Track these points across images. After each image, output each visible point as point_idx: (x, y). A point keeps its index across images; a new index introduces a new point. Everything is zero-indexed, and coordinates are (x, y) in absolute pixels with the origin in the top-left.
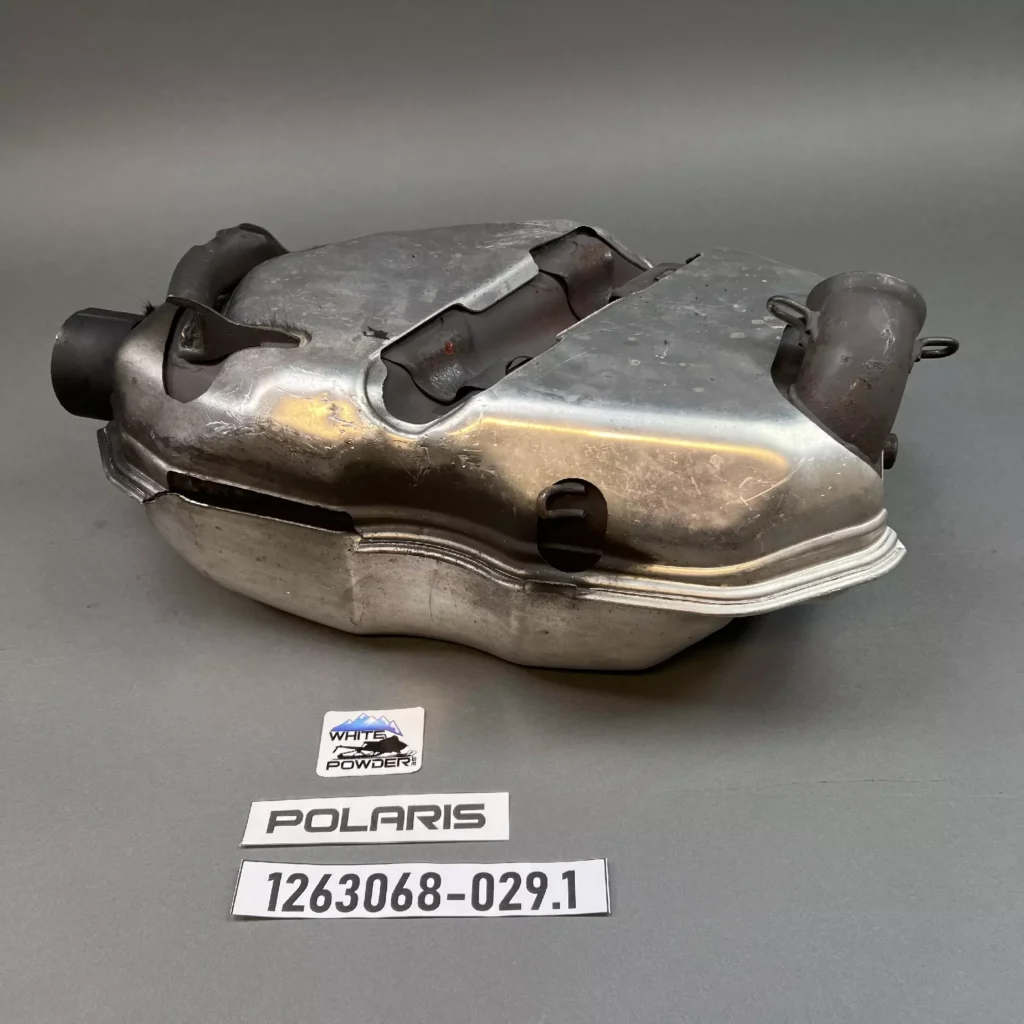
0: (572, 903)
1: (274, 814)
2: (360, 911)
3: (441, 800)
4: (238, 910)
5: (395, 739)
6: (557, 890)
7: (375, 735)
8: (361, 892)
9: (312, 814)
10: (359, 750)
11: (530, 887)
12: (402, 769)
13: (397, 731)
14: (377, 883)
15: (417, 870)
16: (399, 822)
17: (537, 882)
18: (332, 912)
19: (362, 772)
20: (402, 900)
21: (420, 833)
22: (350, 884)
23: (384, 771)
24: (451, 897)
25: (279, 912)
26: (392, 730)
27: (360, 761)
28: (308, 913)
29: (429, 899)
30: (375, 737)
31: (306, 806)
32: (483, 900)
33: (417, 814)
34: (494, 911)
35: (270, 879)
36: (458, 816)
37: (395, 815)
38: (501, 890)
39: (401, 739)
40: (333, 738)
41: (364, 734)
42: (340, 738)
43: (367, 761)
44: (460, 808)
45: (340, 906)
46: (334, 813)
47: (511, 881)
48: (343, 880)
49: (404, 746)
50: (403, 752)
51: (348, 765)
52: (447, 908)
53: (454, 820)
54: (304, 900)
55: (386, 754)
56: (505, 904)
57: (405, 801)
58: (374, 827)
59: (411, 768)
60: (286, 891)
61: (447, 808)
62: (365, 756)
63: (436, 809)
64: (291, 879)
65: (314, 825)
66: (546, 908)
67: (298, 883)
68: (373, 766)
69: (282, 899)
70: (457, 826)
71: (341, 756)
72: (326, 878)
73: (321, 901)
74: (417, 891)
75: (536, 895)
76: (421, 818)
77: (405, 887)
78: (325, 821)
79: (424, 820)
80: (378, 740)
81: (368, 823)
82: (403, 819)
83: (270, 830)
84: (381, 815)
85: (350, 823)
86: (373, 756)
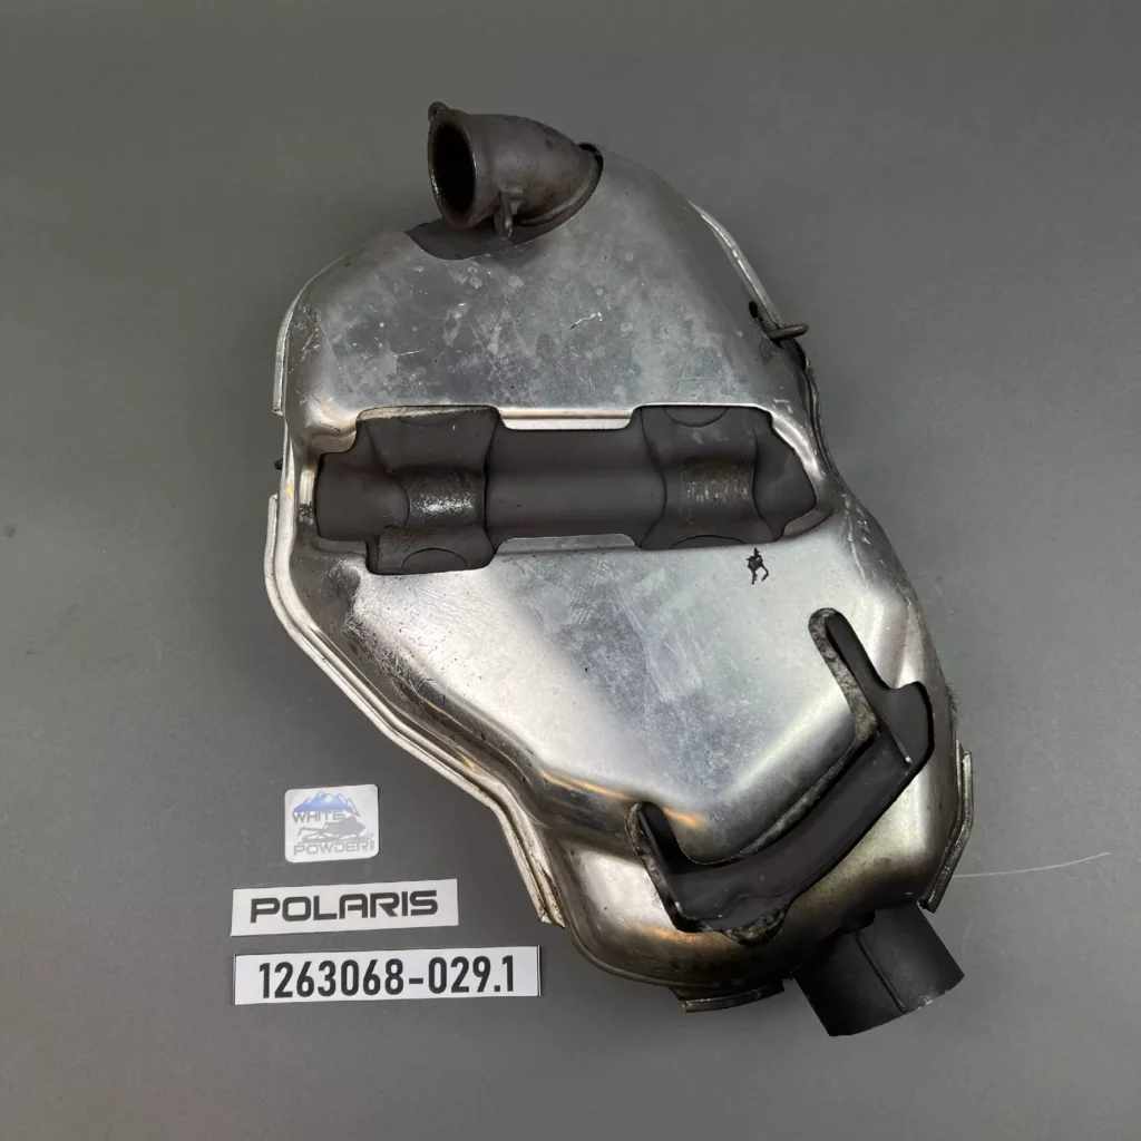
0: (510, 987)
1: (255, 902)
2: (339, 995)
3: (399, 887)
4: (239, 1001)
5: (353, 819)
6: (498, 975)
8: (337, 977)
9: (287, 902)
10: (321, 831)
11: (476, 971)
12: (362, 853)
13: (354, 811)
14: (350, 969)
15: (383, 957)
16: (363, 908)
17: (482, 967)
18: (316, 997)
19: (327, 857)
20: (372, 985)
21: (382, 921)
22: (327, 970)
24: (413, 981)
25: (272, 999)
26: (349, 809)
27: (323, 844)
28: (296, 998)
29: (394, 984)
31: (281, 893)
32: (438, 984)
33: (379, 901)
34: (448, 993)
35: (261, 970)
36: (415, 903)
37: (359, 902)
38: (453, 974)
39: (358, 819)
40: (296, 820)
42: (302, 819)
43: (329, 844)
44: (415, 894)
45: (321, 990)
46: (305, 900)
47: (460, 966)
48: (322, 967)
49: (361, 827)
50: (362, 834)
51: (313, 849)
52: (410, 992)
53: (411, 907)
54: (291, 986)
55: (347, 837)
56: (456, 988)
57: (368, 889)
58: (342, 915)
59: (370, 853)
60: (276, 979)
61: (405, 894)
63: (394, 896)
64: (278, 969)
65: (291, 913)
66: (489, 992)
67: (284, 971)
68: (336, 850)
69: (273, 988)
70: (414, 913)
72: (307, 965)
73: (305, 986)
74: (383, 977)
75: (480, 978)
76: (382, 905)
77: (373, 973)
78: (297, 909)
79: (384, 907)
81: (337, 911)
82: (367, 906)
83: (253, 920)
84: (348, 903)
85: (322, 911)
86: (335, 839)
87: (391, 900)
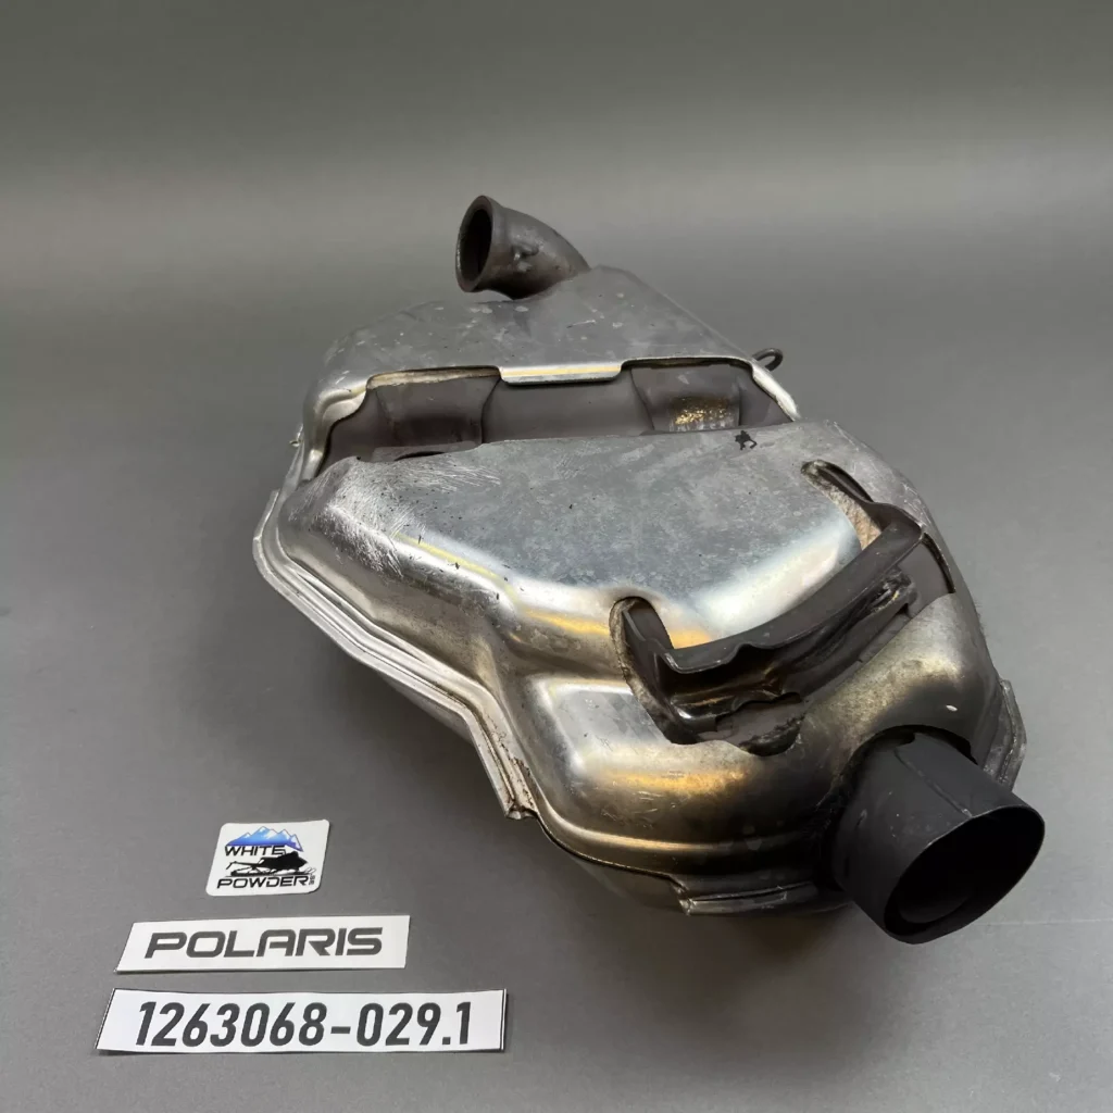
0: (464, 1038)
1: (156, 937)
2: (237, 1045)
3: (336, 923)
4: (103, 1044)
5: (294, 855)
6: (449, 1024)
7: (274, 850)
8: (239, 1024)
9: (196, 937)
10: (254, 866)
11: (421, 1020)
12: (298, 888)
13: (297, 846)
14: (258, 1014)
15: (302, 1000)
16: (289, 947)
17: (429, 1015)
18: (206, 1046)
19: (256, 891)
20: (282, 1033)
21: (310, 959)
22: (228, 1014)
23: (279, 890)
24: (335, 1030)
25: (148, 1047)
26: (293, 846)
27: (254, 879)
28: (180, 1047)
29: (312, 1033)
30: (273, 853)
31: (189, 927)
32: (369, 1034)
33: (309, 938)
34: (381, 1046)
35: (142, 1010)
36: (353, 940)
37: (285, 939)
38: (390, 1023)
39: (301, 855)
40: (228, 853)
41: (262, 849)
42: (235, 853)
43: (261, 878)
44: (355, 932)
45: (215, 1040)
46: (220, 936)
47: (401, 1013)
48: (222, 1011)
49: (302, 862)
50: (301, 869)
51: (242, 883)
52: (330, 1043)
53: (348, 946)
54: (177, 1033)
55: (284, 872)
56: (392, 1039)
57: (296, 924)
58: (261, 952)
59: (308, 888)
60: (159, 1022)
61: (342, 932)
62: (261, 874)
63: (329, 933)
64: (165, 1010)
65: (197, 949)
66: (435, 1044)
67: (173, 1013)
68: (268, 885)
69: (153, 1032)
70: (351, 952)
71: (234, 874)
72: (204, 1007)
73: (195, 1034)
74: (299, 1023)
75: (426, 1029)
76: (312, 944)
77: (287, 1018)
78: (208, 944)
79: (315, 945)
80: (276, 856)
81: (256, 949)
82: (293, 943)
83: (149, 954)
84: (270, 940)
85: (237, 947)
86: (269, 874)
87: (324, 938)
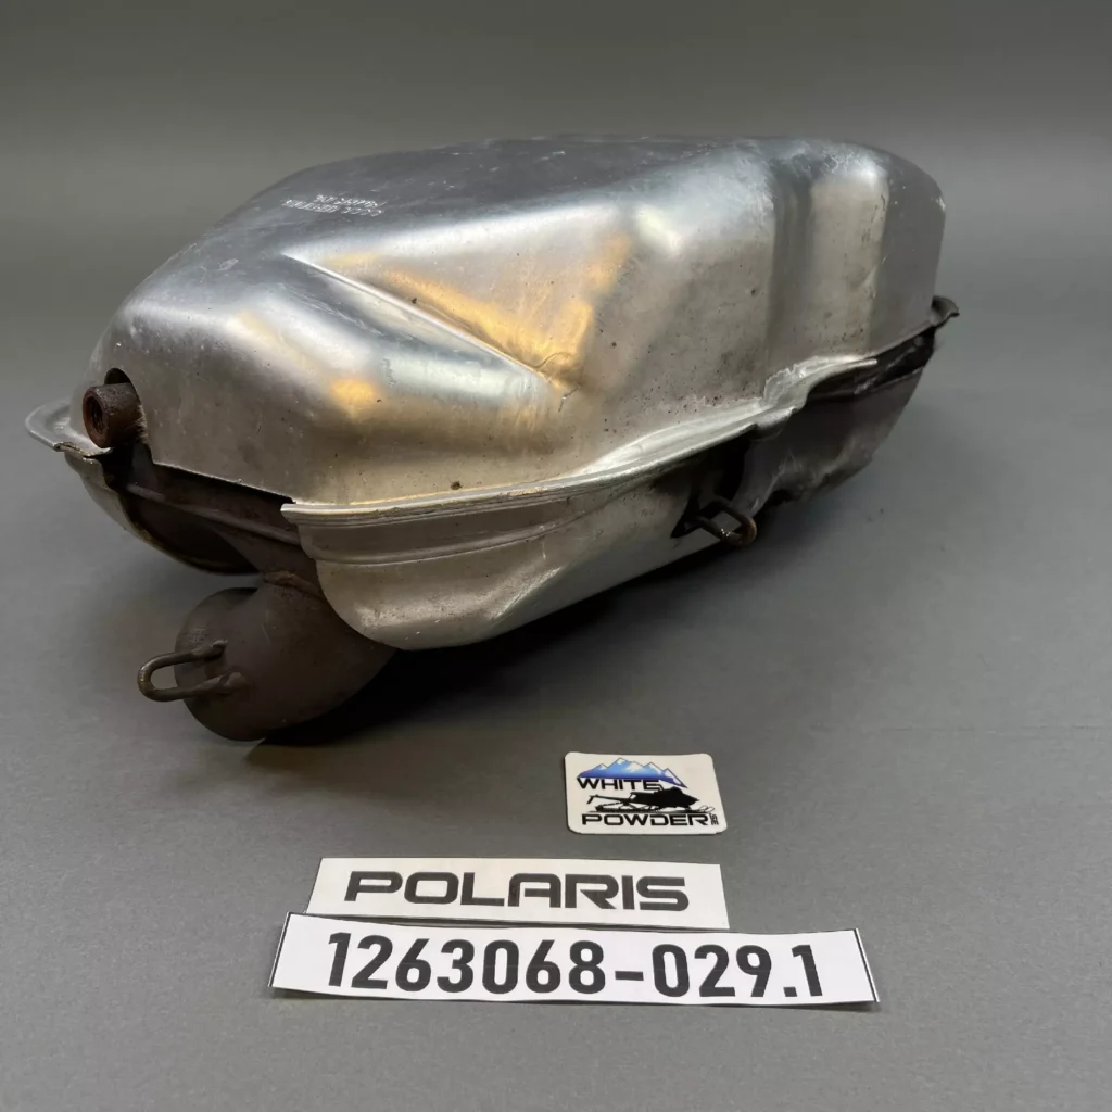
0: (815, 988)
1: (359, 877)
2: (477, 991)
4: (280, 982)
8: (477, 965)
9: (415, 879)
11: (745, 966)
14: (502, 954)
15: (565, 938)
16: (552, 894)
17: (754, 961)
18: (433, 992)
20: (543, 977)
22: (458, 953)
24: (621, 975)
25: (346, 988)
28: (393, 990)
29: (587, 978)
31: (407, 867)
32: (671, 983)
33: (580, 887)
34: (693, 997)
35: (333, 941)
37: (546, 886)
38: (699, 970)
45: (444, 983)
46: (451, 879)
47: (713, 958)
48: (448, 948)
52: (614, 991)
53: (638, 898)
54: (387, 971)
56: (708, 988)
58: (514, 900)
60: (357, 960)
61: (628, 880)
63: (610, 881)
64: (367, 944)
65: (419, 893)
66: (774, 995)
67: (377, 948)
69: (351, 971)
70: (645, 906)
72: (420, 944)
73: (413, 975)
74: (566, 966)
75: (755, 977)
76: (587, 893)
77: (547, 959)
79: (591, 895)
81: (505, 894)
82: (559, 893)
83: (351, 895)
84: (524, 886)
85: (476, 894)
87: (603, 887)
